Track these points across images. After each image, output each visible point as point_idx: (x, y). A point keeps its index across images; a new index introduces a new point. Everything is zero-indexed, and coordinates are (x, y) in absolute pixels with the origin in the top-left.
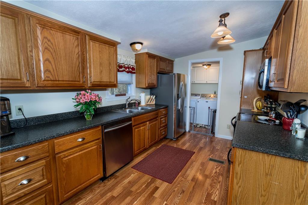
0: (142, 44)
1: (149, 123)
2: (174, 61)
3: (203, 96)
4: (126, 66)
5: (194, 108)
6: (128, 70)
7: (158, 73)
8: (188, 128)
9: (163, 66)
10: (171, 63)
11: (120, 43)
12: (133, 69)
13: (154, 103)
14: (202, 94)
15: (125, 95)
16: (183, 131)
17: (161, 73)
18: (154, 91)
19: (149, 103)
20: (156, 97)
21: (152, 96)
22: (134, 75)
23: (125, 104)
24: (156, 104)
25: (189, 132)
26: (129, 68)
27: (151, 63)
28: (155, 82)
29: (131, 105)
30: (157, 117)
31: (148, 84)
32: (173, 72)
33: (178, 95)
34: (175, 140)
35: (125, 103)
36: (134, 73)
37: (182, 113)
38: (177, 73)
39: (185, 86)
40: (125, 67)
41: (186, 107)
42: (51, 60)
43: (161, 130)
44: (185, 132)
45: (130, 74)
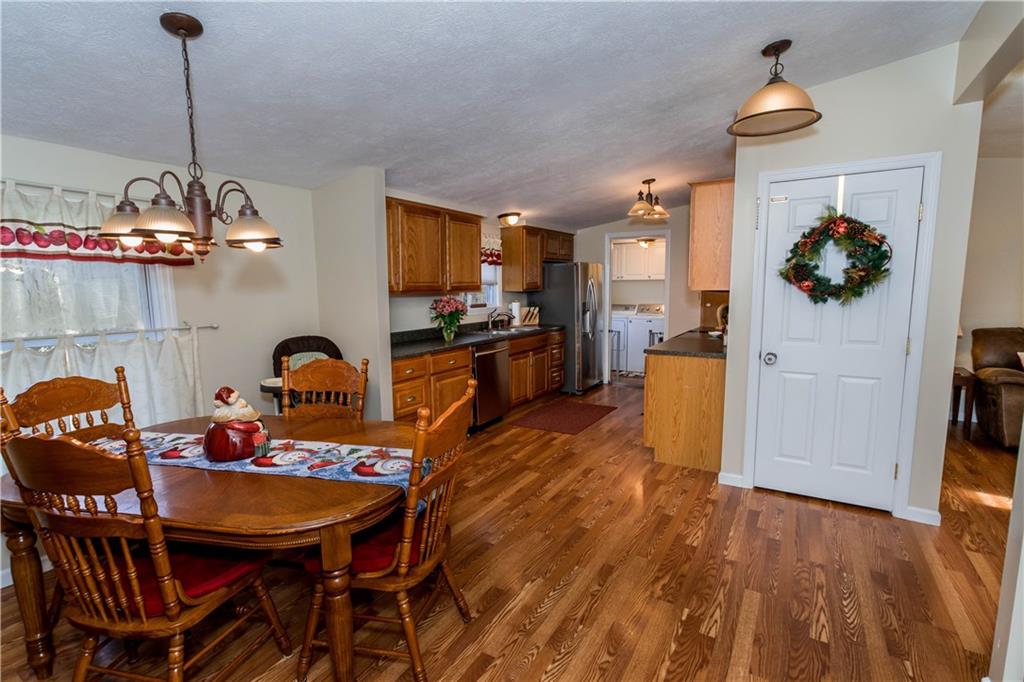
0: (518, 214)
1: (534, 355)
2: (573, 235)
3: (643, 309)
4: (488, 252)
5: (619, 332)
6: (490, 259)
7: (544, 262)
8: (606, 378)
9: (554, 247)
10: (568, 239)
11: (486, 218)
12: (498, 256)
13: (537, 321)
14: (640, 306)
15: (485, 305)
16: (596, 381)
17: (548, 261)
18: (536, 297)
19: (526, 322)
20: (540, 309)
21: (532, 309)
22: (499, 268)
23: (487, 323)
24: (540, 325)
25: (610, 383)
26: (491, 255)
27: (531, 244)
28: (539, 281)
29: (496, 325)
30: (546, 345)
31: (527, 285)
32: (572, 260)
33: (584, 304)
34: (580, 393)
35: (486, 320)
36: (500, 264)
37: (594, 342)
38: (581, 263)
39: (600, 286)
40: (487, 255)
41: (601, 331)
42: (414, 256)
43: (553, 372)
44: (600, 385)
45: (493, 266)
